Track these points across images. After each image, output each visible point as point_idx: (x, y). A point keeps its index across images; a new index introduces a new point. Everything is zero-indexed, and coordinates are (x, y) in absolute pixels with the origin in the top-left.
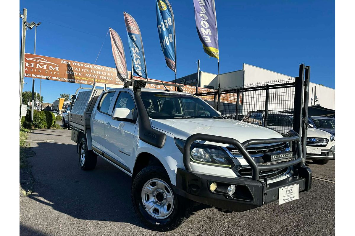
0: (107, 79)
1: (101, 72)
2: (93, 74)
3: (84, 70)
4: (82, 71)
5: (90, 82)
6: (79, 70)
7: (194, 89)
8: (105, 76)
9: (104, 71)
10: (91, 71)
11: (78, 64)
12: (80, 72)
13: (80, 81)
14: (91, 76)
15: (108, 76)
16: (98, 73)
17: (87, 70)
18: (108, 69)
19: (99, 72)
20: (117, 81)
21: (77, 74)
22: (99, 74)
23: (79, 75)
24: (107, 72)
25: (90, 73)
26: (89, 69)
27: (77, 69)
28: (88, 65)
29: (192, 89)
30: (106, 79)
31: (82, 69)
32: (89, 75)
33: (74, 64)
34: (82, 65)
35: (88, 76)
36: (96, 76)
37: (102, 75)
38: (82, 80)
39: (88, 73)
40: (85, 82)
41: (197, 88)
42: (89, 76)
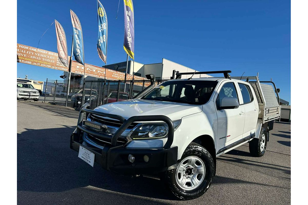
0: (50, 61)
1: (44, 55)
2: (37, 56)
3: (29, 52)
4: (28, 53)
5: (34, 63)
6: (25, 52)
7: (123, 75)
8: (48, 59)
9: (47, 54)
10: (36, 53)
11: (23, 47)
12: (25, 54)
13: (25, 61)
14: (35, 58)
15: (50, 59)
16: (41, 56)
17: (32, 53)
18: (50, 53)
19: (43, 55)
20: (58, 64)
21: (22, 55)
22: (43, 56)
23: (25, 56)
24: (50, 56)
25: (34, 55)
26: (33, 52)
27: (23, 51)
28: (33, 49)
29: (122, 75)
30: (48, 61)
31: (28, 52)
32: (33, 56)
33: (20, 47)
34: (27, 48)
35: (32, 58)
36: (39, 58)
37: (45, 58)
38: (27, 61)
39: (32, 55)
40: (29, 63)
41: (126, 74)
42: (34, 58)
